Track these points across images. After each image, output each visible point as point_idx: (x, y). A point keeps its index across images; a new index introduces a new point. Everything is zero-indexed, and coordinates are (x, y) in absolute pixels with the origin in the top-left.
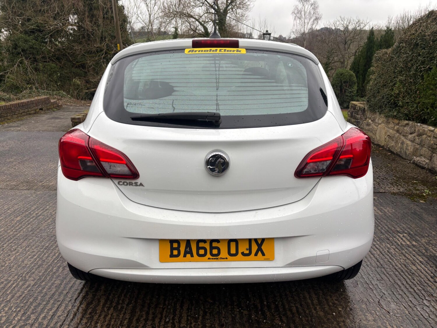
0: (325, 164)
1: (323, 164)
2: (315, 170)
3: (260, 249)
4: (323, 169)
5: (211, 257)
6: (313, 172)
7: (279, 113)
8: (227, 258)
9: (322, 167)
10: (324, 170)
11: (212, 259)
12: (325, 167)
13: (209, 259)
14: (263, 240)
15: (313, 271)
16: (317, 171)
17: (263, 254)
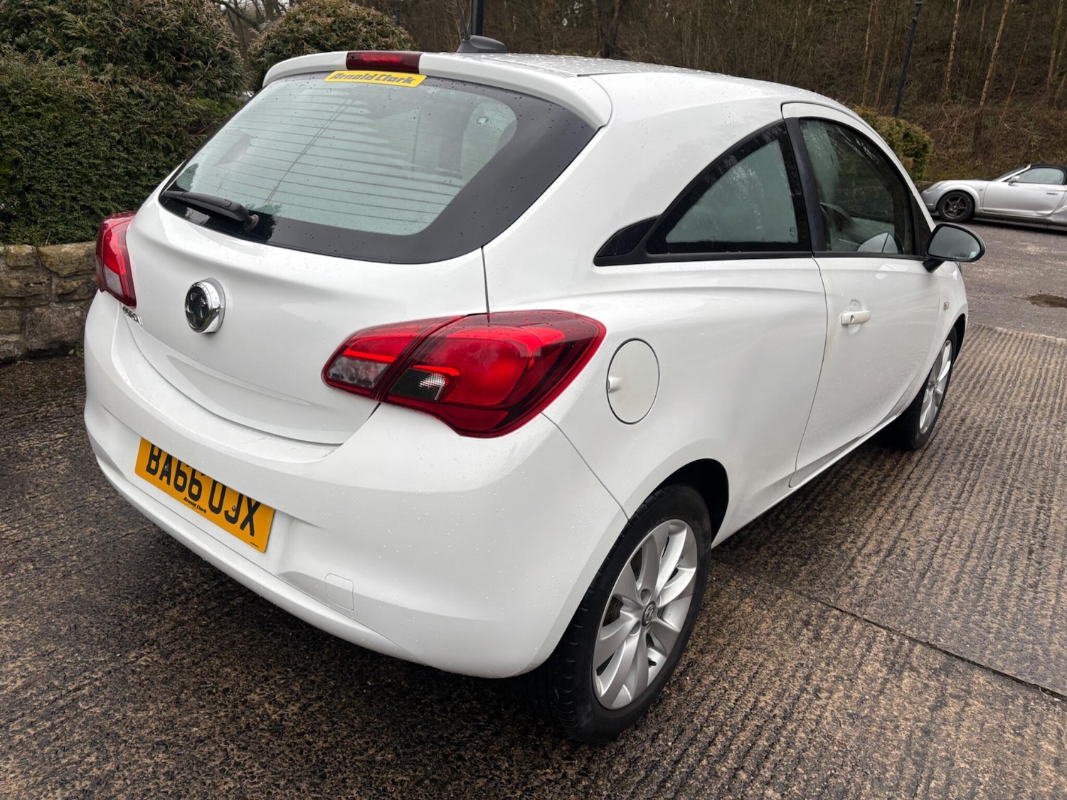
0: (373, 369)
1: (367, 368)
2: (352, 378)
3: (249, 519)
4: (367, 381)
5: (189, 498)
6: (346, 380)
7: (356, 228)
8: (205, 512)
9: (366, 374)
10: (370, 383)
11: (189, 502)
12: (372, 377)
13: (185, 499)
14: (258, 504)
15: (325, 618)
16: (355, 381)
17: (252, 533)
